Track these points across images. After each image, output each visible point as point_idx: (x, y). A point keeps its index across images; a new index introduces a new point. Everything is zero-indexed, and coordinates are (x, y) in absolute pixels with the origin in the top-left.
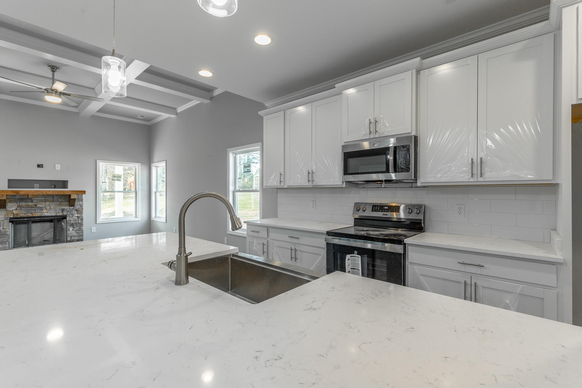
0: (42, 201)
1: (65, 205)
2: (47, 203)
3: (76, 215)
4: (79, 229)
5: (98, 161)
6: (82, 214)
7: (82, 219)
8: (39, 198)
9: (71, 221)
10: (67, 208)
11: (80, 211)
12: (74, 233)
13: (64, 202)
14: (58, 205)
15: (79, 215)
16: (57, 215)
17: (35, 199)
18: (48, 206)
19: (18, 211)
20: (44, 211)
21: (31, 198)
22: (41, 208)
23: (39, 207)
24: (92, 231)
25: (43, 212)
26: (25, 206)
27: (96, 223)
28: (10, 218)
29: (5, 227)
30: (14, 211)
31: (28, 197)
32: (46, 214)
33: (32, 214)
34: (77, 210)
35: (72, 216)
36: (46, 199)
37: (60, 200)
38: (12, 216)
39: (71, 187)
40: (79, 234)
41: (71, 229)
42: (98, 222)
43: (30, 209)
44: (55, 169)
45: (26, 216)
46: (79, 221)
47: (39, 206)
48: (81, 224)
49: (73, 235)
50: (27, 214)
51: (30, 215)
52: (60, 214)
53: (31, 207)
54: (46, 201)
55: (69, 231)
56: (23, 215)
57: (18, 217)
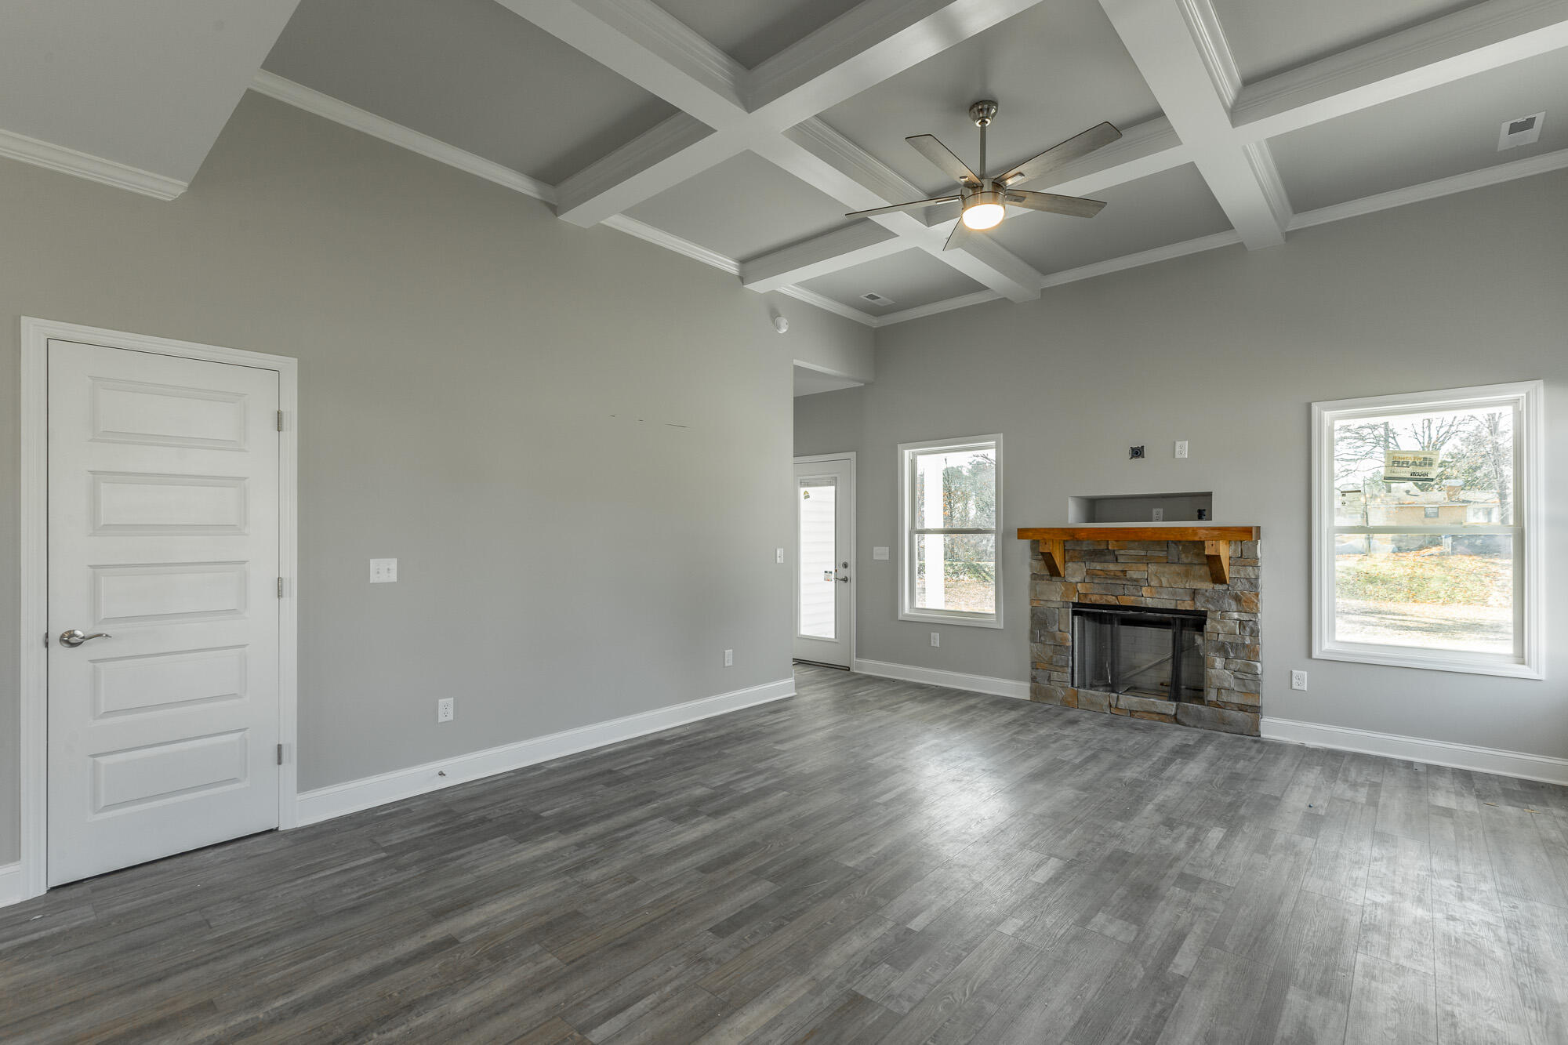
0: (1139, 560)
1: (1200, 577)
2: (1153, 568)
3: (1236, 615)
4: (1246, 670)
5: (1315, 407)
6: (1255, 615)
7: (1254, 633)
8: (1132, 552)
9: (1218, 634)
10: (1206, 586)
11: (1247, 601)
12: (1231, 682)
13: (1197, 567)
14: (1179, 574)
15: (1245, 617)
16: (1179, 608)
17: (1122, 552)
18: (1153, 578)
19: (1088, 586)
20: (1145, 591)
21: (1114, 551)
22: (1136, 580)
23: (1132, 580)
24: (1295, 686)
25: (1143, 596)
26: (1100, 573)
27: (1310, 655)
28: (1075, 605)
29: (1062, 628)
30: (1079, 585)
31: (1108, 549)
32: (1150, 603)
33: (1117, 597)
34: (1237, 599)
35: (1223, 617)
36: (1149, 553)
37: (1185, 560)
38: (1076, 600)
39: (1221, 516)
40: (1244, 685)
41: (1219, 662)
42: (1316, 654)
43: (1113, 582)
44: (1174, 457)
45: (1103, 602)
46: (1243, 638)
47: (1133, 574)
48: (1252, 653)
49: (1226, 685)
50: (1104, 597)
51: (1112, 600)
52: (1187, 605)
53: (1116, 577)
54: (1147, 560)
55: (1213, 667)
56: (1098, 597)
57: (1087, 602)
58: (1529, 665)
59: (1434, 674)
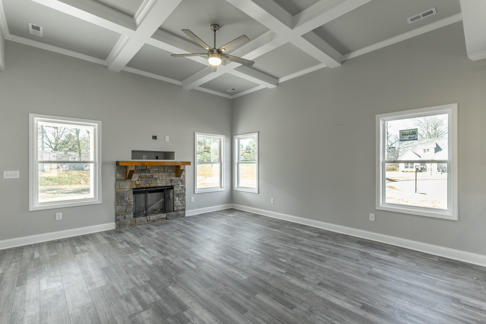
0: (157, 172)
1: (173, 176)
2: (160, 174)
3: (181, 185)
4: (183, 200)
5: (196, 133)
6: (185, 185)
7: (185, 189)
8: (155, 169)
9: (177, 191)
10: (174, 178)
11: (183, 182)
12: (180, 204)
13: (172, 173)
14: (168, 175)
15: (183, 186)
16: (168, 185)
17: (152, 169)
18: (161, 177)
19: (140, 181)
20: (158, 181)
21: (149, 169)
22: (156, 178)
23: (155, 178)
24: (192, 201)
25: (157, 183)
26: (144, 177)
27: (194, 193)
28: (134, 189)
29: (130, 198)
30: (137, 181)
31: (147, 168)
32: (160, 185)
33: (149, 184)
34: (181, 181)
35: (178, 187)
36: (159, 170)
37: (169, 171)
38: (135, 187)
39: (177, 159)
40: (183, 204)
41: (177, 199)
42: (196, 193)
43: (148, 179)
44: (165, 140)
45: (145, 186)
46: (183, 191)
47: (155, 176)
48: (184, 194)
49: (179, 205)
50: (145, 185)
51: (148, 186)
52: (169, 184)
53: (149, 178)
54: (158, 172)
55: (176, 201)
56: (143, 185)
57: (139, 187)
58: (223, 188)
59: (205, 193)
